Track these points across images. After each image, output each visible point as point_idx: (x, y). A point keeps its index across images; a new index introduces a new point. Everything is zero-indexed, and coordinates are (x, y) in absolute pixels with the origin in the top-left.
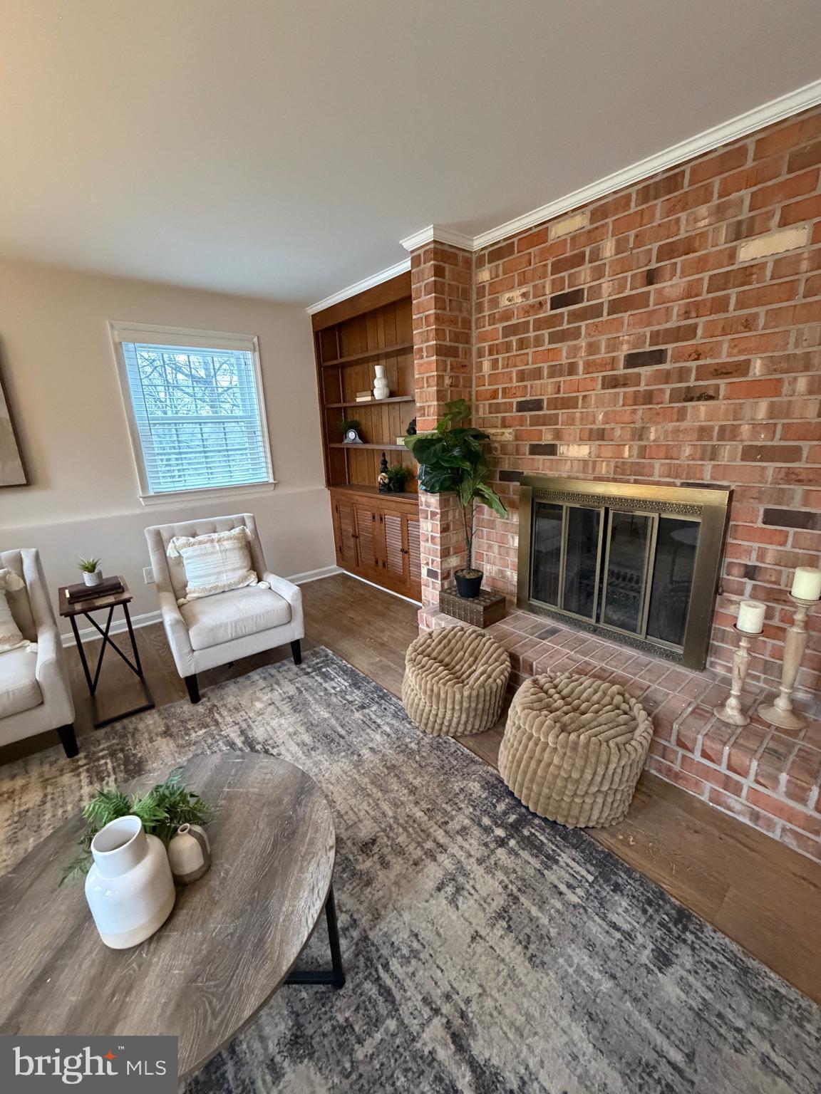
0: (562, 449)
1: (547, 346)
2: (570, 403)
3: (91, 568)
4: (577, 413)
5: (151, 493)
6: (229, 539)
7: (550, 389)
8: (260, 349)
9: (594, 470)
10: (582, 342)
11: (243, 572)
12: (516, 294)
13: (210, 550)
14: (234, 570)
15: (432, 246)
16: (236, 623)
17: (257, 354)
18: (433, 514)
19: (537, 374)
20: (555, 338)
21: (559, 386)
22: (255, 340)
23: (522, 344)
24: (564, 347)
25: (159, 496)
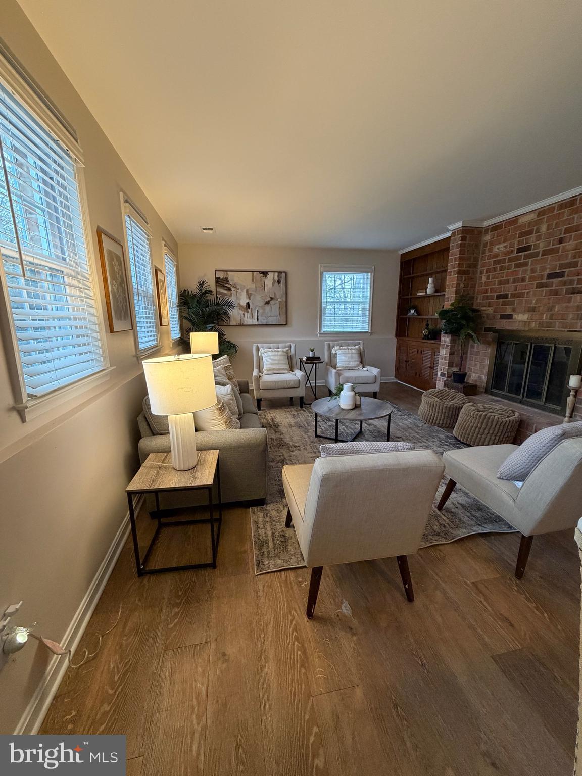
0: (515, 316)
1: (513, 269)
2: (520, 295)
3: (312, 351)
4: (524, 300)
5: (322, 332)
6: (354, 349)
7: (513, 288)
8: (374, 273)
9: (529, 326)
10: (529, 268)
11: (358, 363)
12: (501, 247)
13: (347, 352)
14: (355, 361)
15: (461, 228)
16: (356, 377)
17: (373, 274)
18: (447, 346)
19: (507, 282)
20: (517, 266)
21: (517, 288)
22: (373, 267)
23: (502, 268)
24: (521, 270)
25: (325, 333)
